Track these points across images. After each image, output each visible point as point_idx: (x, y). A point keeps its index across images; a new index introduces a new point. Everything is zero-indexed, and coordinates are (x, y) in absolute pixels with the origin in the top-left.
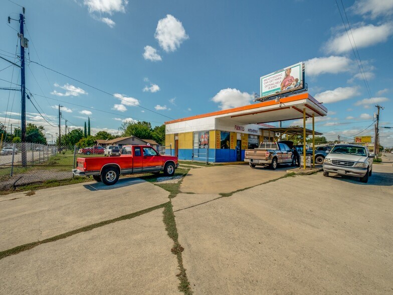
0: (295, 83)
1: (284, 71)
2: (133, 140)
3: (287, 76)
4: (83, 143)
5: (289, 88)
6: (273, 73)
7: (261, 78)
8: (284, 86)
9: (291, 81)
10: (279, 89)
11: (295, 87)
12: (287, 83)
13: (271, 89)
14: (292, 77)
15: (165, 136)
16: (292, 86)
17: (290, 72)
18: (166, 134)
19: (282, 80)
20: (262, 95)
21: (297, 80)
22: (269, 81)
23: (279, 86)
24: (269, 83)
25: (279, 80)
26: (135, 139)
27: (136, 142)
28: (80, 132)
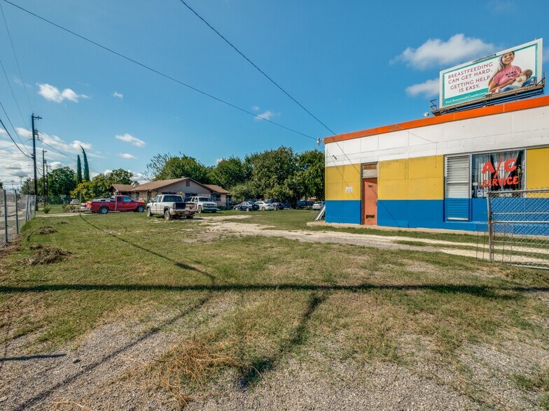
0: (524, 78)
1: (498, 58)
2: (188, 185)
3: (504, 66)
4: (85, 191)
5: (508, 89)
6: (471, 62)
7: (441, 73)
8: (497, 85)
9: (514, 74)
10: (485, 90)
11: (523, 85)
12: (503, 80)
13: (465, 92)
14: (518, 68)
15: (323, 170)
16: (515, 84)
17: (512, 59)
18: (327, 165)
19: (491, 74)
20: (444, 104)
21: (528, 73)
22: (460, 77)
23: (484, 85)
24: (461, 81)
25: (485, 75)
26: (191, 183)
27: (193, 187)
28: (68, 173)
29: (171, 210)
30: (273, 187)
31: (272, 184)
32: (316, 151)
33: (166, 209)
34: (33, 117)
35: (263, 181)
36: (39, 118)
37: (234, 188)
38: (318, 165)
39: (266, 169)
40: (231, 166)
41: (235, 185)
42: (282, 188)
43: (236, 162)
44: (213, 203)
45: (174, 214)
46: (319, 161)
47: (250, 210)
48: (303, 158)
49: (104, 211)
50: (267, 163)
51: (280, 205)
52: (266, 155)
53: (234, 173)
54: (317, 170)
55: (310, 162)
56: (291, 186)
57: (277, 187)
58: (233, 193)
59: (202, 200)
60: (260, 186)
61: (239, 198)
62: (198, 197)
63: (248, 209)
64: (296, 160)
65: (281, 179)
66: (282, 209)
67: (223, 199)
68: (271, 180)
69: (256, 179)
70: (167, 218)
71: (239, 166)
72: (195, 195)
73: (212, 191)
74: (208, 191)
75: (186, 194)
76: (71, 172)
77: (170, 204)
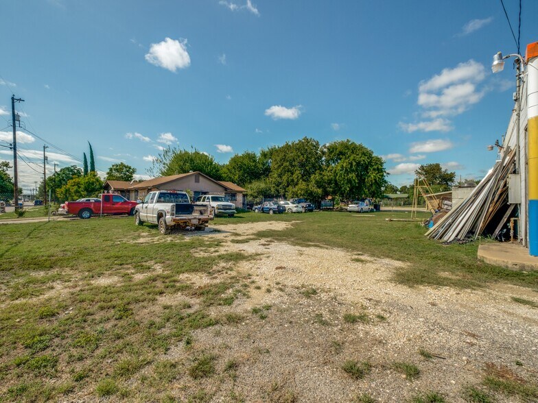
2: (197, 181)
26: (201, 178)
27: (204, 184)
28: (76, 171)
29: (168, 217)
30: (297, 184)
31: (296, 180)
32: (348, 141)
33: (160, 215)
34: (13, 99)
35: (285, 178)
36: (20, 100)
37: (249, 186)
38: (352, 158)
39: (288, 164)
40: (246, 161)
41: (250, 182)
42: (308, 185)
43: (251, 157)
44: (229, 203)
45: (173, 223)
46: (353, 152)
47: (274, 212)
48: (332, 149)
49: (86, 214)
50: (290, 155)
51: (309, 206)
52: (287, 147)
53: (249, 170)
54: (351, 164)
55: (341, 153)
56: (319, 184)
57: (302, 185)
58: (249, 192)
59: (215, 199)
60: (280, 183)
61: (256, 197)
62: (210, 196)
63: (271, 212)
64: (323, 153)
65: (306, 176)
66: (311, 211)
67: (240, 198)
68: (295, 176)
69: (276, 175)
70: (163, 231)
71: (255, 161)
72: (205, 193)
73: (226, 189)
74: (221, 189)
75: (195, 192)
76: (78, 171)
77: (167, 207)
